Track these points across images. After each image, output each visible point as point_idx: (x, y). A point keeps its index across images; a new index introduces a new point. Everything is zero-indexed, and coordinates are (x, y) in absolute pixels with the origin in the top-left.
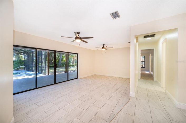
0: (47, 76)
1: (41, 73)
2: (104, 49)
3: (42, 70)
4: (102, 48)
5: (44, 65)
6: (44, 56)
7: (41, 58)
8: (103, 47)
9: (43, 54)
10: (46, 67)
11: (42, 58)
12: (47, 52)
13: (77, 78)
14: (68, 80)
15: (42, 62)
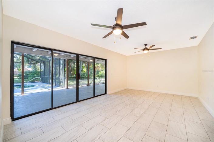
0: (66, 90)
1: (59, 86)
2: (146, 52)
3: (60, 82)
4: (144, 50)
5: (62, 76)
6: (61, 65)
7: (58, 68)
8: (145, 48)
9: (61, 63)
10: (64, 79)
11: (60, 68)
12: (66, 60)
13: (106, 93)
14: (94, 97)
15: (60, 74)
